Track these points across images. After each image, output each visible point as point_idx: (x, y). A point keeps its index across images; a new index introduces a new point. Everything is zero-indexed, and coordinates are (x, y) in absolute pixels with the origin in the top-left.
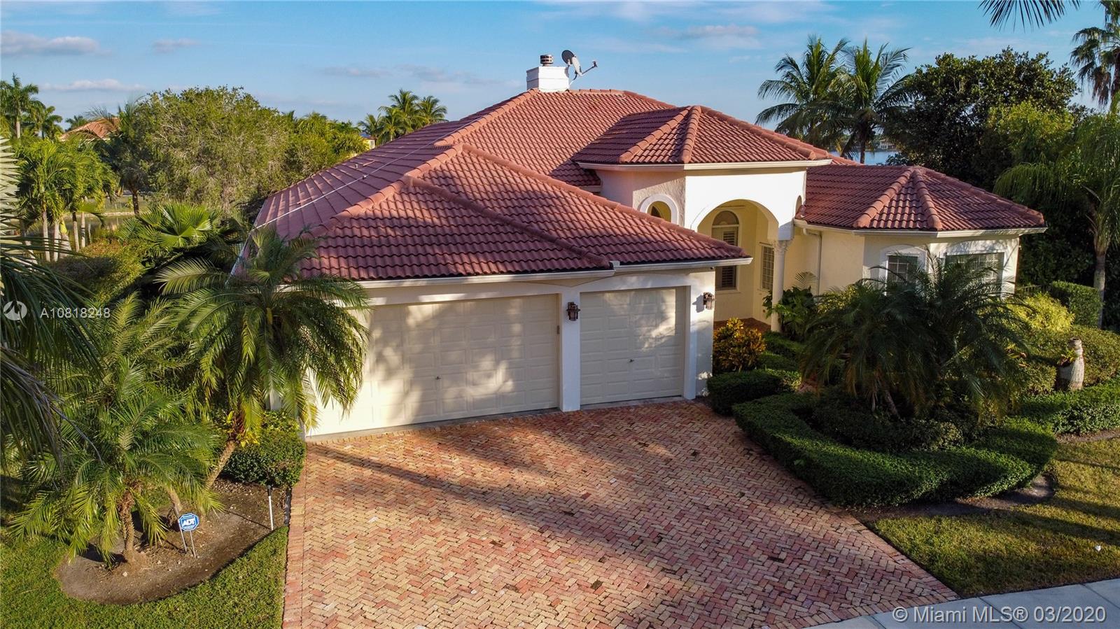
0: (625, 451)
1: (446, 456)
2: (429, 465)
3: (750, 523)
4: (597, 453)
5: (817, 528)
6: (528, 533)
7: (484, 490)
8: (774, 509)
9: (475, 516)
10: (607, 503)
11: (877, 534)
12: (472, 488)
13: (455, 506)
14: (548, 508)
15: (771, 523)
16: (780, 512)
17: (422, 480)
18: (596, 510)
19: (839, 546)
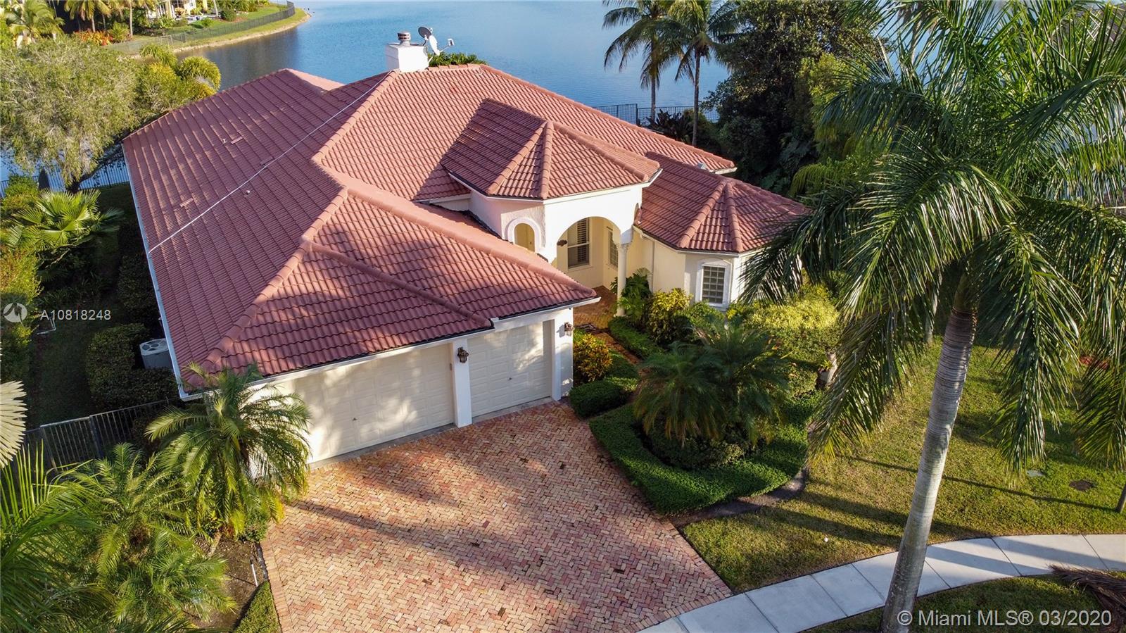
0: (511, 469)
1: (371, 492)
2: (360, 503)
3: (602, 536)
4: (491, 475)
5: (646, 537)
6: (448, 568)
7: (408, 527)
8: (618, 521)
9: (407, 556)
10: (502, 530)
11: (685, 538)
12: (400, 526)
13: (391, 547)
14: (460, 541)
15: (616, 535)
16: (622, 524)
17: (359, 520)
18: (495, 538)
19: (660, 553)
